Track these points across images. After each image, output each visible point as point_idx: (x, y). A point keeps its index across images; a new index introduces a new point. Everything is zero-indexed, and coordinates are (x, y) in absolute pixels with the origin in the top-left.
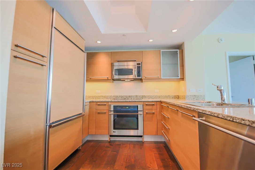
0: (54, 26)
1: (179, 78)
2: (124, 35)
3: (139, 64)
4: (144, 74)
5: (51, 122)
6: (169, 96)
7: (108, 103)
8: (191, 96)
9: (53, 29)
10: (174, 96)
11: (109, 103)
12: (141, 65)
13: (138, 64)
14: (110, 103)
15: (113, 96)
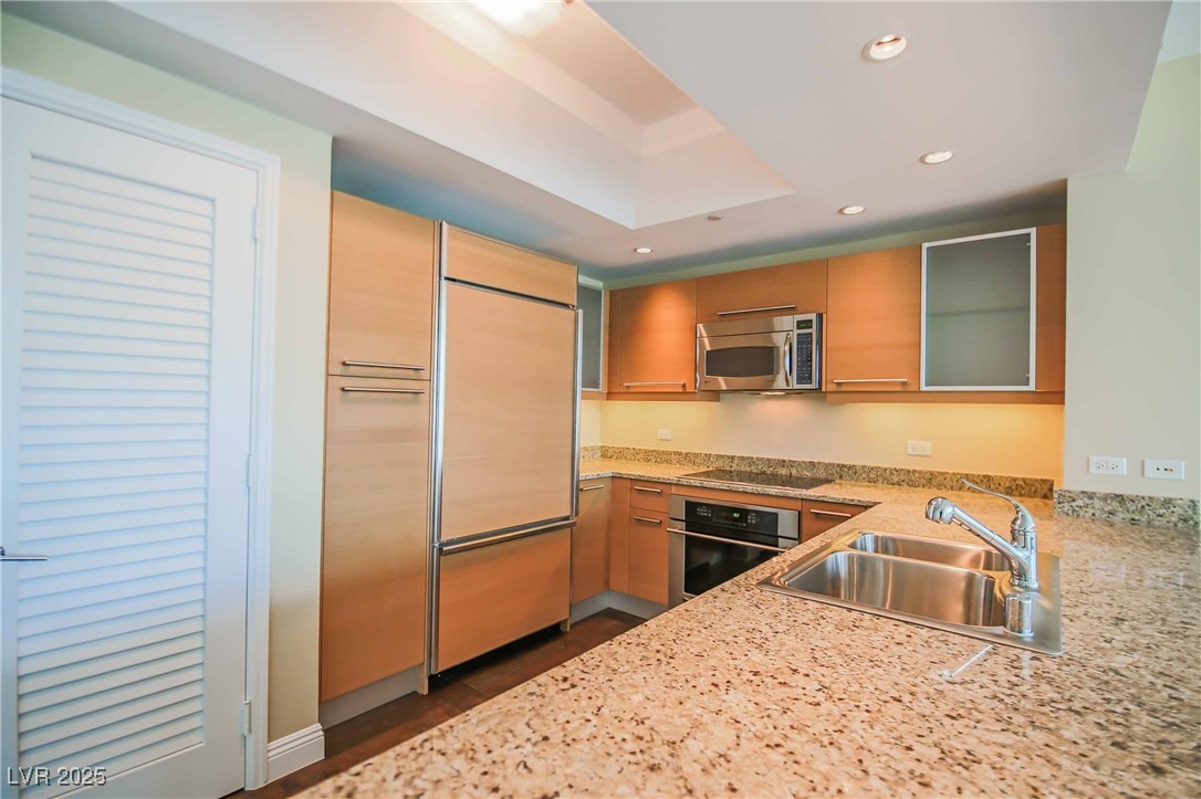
0: (444, 274)
1: (1032, 387)
2: (712, 218)
3: (808, 324)
4: (836, 367)
5: (444, 539)
6: (988, 478)
7: (668, 486)
8: (1090, 498)
9: (444, 282)
10: (1021, 483)
11: (673, 487)
12: (813, 330)
13: (800, 325)
14: (674, 490)
15: (718, 456)
